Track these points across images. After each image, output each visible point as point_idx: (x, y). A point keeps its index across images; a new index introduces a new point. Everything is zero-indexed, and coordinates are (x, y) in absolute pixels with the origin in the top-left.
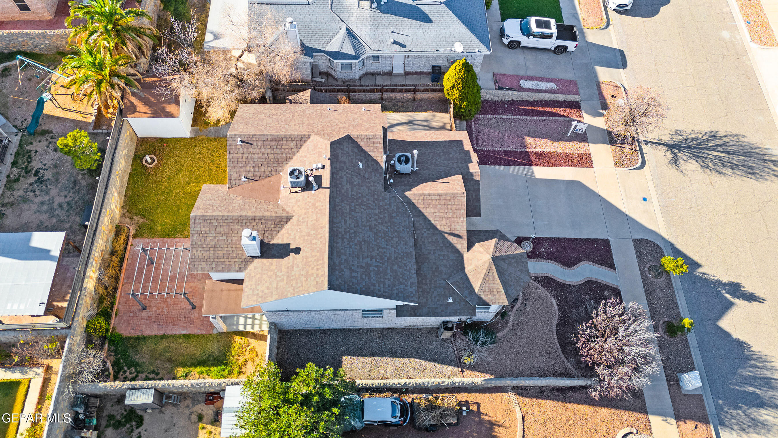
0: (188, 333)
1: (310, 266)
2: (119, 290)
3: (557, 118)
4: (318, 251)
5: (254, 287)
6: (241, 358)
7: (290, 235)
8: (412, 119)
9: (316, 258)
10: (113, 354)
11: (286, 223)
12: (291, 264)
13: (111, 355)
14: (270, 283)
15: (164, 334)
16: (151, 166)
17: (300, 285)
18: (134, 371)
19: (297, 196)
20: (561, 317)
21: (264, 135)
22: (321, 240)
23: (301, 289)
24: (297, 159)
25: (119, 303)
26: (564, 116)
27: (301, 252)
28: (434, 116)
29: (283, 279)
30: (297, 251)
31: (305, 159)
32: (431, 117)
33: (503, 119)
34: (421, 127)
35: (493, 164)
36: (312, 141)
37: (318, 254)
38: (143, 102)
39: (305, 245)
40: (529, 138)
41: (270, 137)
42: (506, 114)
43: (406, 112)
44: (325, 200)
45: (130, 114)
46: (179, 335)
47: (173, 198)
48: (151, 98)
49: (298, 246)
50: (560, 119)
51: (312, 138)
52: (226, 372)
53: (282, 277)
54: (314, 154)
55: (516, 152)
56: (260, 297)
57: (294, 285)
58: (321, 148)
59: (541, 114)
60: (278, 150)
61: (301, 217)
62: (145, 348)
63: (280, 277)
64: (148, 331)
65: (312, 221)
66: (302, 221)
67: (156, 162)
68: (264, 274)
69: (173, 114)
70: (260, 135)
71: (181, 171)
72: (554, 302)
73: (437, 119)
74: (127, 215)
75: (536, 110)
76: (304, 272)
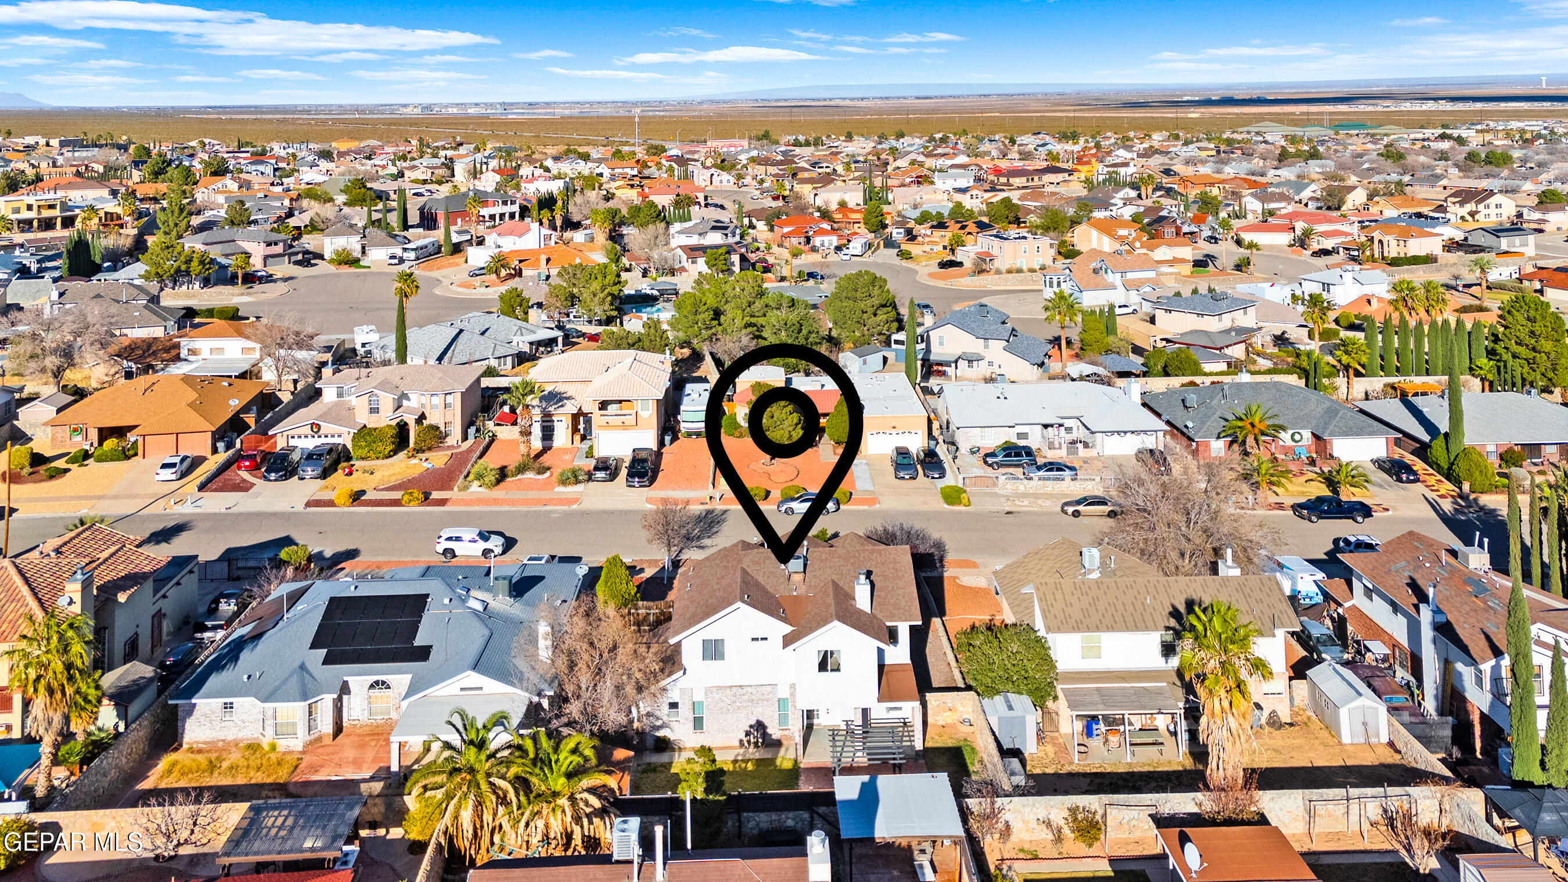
7: (851, 582)
11: (838, 585)
12: (881, 576)
14: (899, 593)
17: (902, 568)
23: (906, 567)
27: (871, 569)
53: (894, 586)
57: (902, 573)
61: (833, 573)
65: (840, 562)
66: (838, 570)
68: (888, 601)
76: (891, 566)
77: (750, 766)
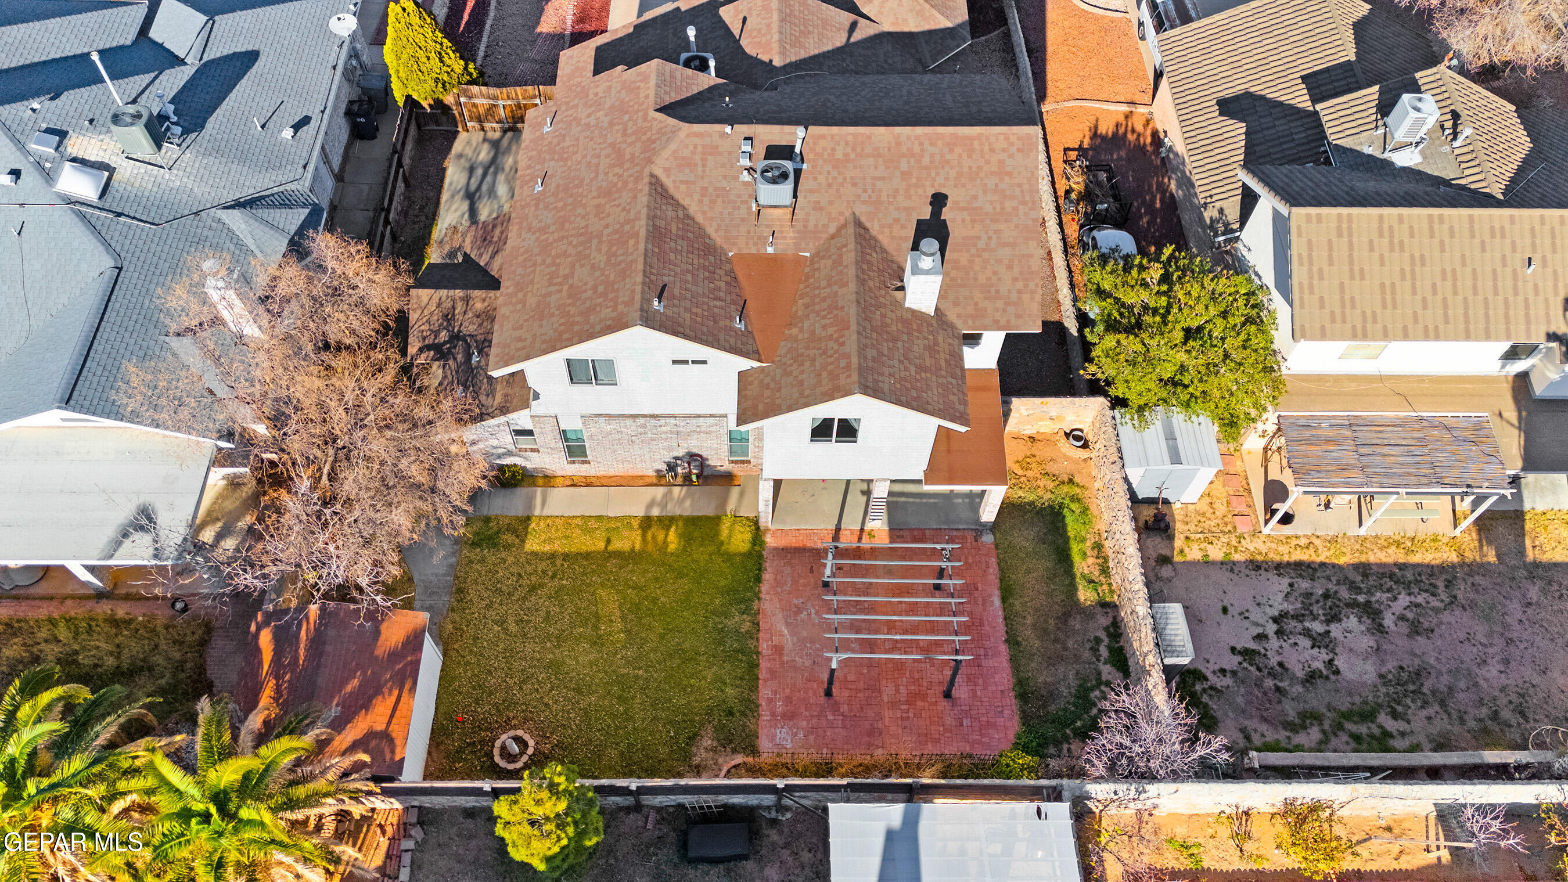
0: (997, 592)
1: (980, 168)
4: (951, 151)
5: (1000, 304)
6: (1041, 483)
7: (897, 220)
8: (462, 192)
9: (965, 155)
10: (1065, 746)
11: (866, 229)
12: (965, 213)
13: (1069, 750)
14: (999, 261)
15: (1007, 641)
16: (531, 743)
17: (1018, 190)
18: (1097, 693)
19: (802, 209)
21: (646, 255)
22: (926, 143)
23: (1026, 187)
24: (704, 213)
27: (943, 191)
28: (460, 156)
29: (995, 231)
30: (939, 201)
31: (710, 190)
32: (463, 161)
36: (667, 170)
37: (958, 150)
38: (356, 713)
39: (928, 183)
40: (539, 27)
41: (650, 246)
44: (833, 136)
45: (393, 752)
46: (1004, 609)
47: (641, 672)
48: (349, 688)
49: (929, 199)
51: (659, 172)
52: (1073, 506)
53: (991, 233)
54: (704, 166)
56: (1026, 286)
57: (1015, 203)
58: (695, 147)
60: (680, 242)
61: (859, 196)
62: (1042, 678)
63: (990, 238)
64: (1003, 677)
65: (876, 168)
66: (870, 191)
68: (975, 279)
69: (415, 631)
70: (645, 263)
71: (555, 666)
73: (468, 152)
76: (992, 182)
77: (673, 539)
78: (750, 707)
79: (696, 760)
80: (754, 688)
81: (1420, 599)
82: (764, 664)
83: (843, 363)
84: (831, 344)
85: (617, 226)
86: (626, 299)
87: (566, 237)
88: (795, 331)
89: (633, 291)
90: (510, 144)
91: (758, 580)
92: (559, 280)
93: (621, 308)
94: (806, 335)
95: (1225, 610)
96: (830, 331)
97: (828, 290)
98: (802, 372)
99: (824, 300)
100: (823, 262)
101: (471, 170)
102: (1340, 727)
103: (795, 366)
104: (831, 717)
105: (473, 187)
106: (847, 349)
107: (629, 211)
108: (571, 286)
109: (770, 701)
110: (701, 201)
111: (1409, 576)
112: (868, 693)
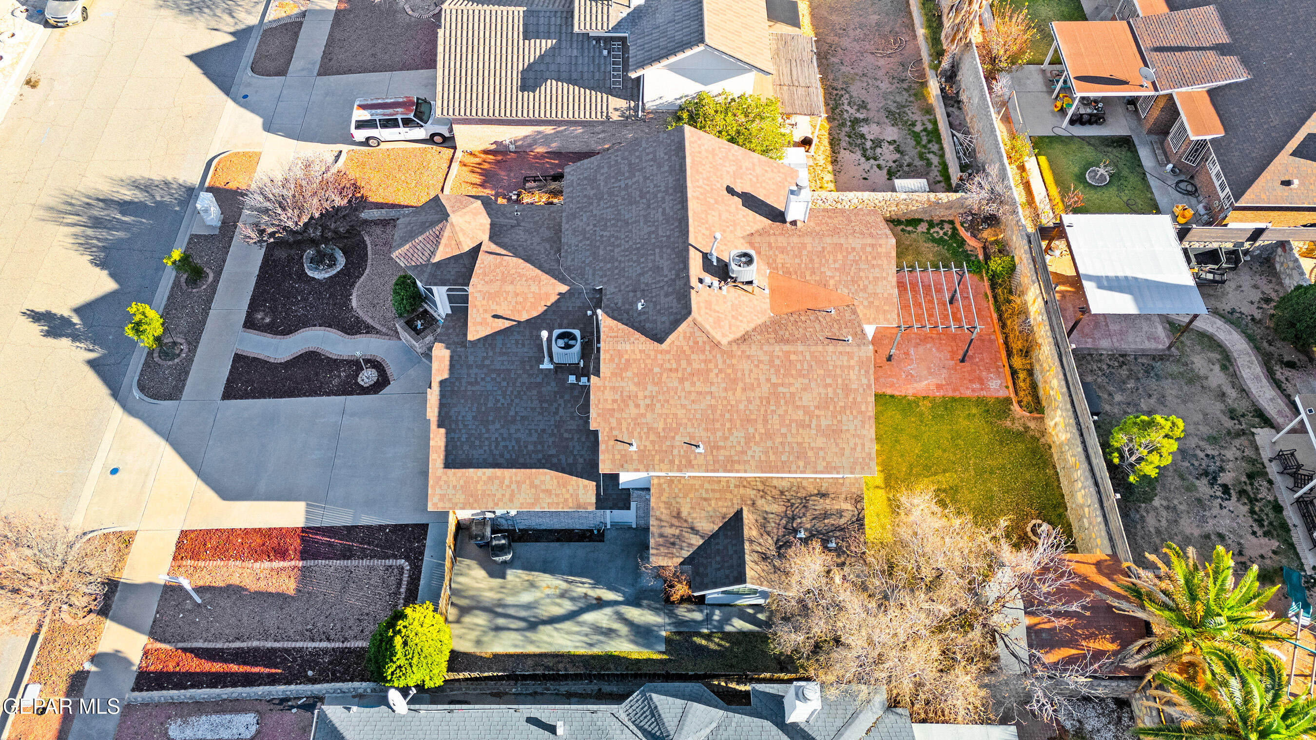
2: (996, 321)
3: (206, 645)
7: (744, 216)
8: (528, 634)
11: (753, 234)
12: (737, 181)
14: (764, 175)
20: (351, 286)
22: (697, 185)
25: (989, 309)
26: (185, 650)
27: (725, 186)
28: (478, 642)
29: (745, 170)
30: (730, 190)
32: (485, 639)
33: (328, 640)
34: (511, 611)
35: (381, 528)
39: (721, 192)
40: (288, 592)
42: (317, 653)
43: (541, 655)
44: (696, 232)
45: (1106, 561)
47: (971, 462)
49: (730, 196)
50: (200, 644)
53: (747, 173)
55: (326, 558)
59: (239, 656)
61: (731, 231)
63: (750, 174)
65: (713, 216)
66: (728, 224)
67: (1029, 529)
68: (774, 190)
72: (354, 303)
73: (473, 635)
74: (1037, 435)
75: (245, 663)
78: (980, 402)
79: (1022, 429)
80: (969, 400)
81: (846, 102)
82: (950, 394)
83: (869, 249)
84: (851, 257)
85: (772, 371)
86: (846, 358)
87: (765, 416)
88: (832, 282)
89: (841, 353)
90: (465, 597)
91: (892, 396)
92: (807, 418)
93: (852, 363)
94: (838, 274)
95: (865, 179)
96: (840, 257)
97: (804, 258)
98: (867, 278)
99: (812, 261)
100: (778, 261)
101: (498, 629)
102: (925, 147)
103: (861, 283)
104: (977, 360)
105: (522, 624)
106: (858, 247)
107: (760, 361)
108: (817, 407)
109: (973, 390)
110: (741, 321)
111: (832, 103)
112: (958, 341)
